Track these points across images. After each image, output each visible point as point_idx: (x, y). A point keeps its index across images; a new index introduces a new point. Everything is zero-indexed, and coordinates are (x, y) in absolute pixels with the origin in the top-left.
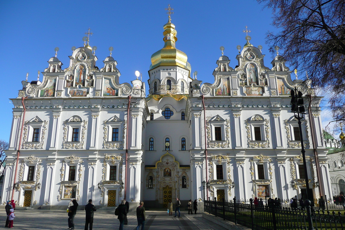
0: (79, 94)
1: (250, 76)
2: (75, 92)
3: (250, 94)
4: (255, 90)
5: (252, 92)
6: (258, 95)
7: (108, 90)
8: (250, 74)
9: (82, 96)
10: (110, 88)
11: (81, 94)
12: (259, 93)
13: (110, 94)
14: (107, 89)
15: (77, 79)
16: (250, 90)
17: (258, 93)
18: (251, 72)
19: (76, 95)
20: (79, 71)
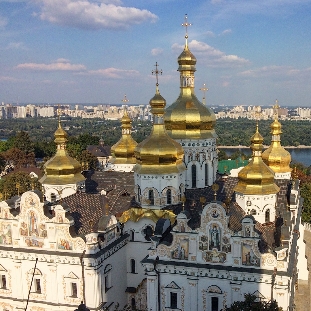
0: (35, 245)
1: (212, 239)
2: (31, 241)
3: (209, 260)
4: (216, 257)
5: (213, 258)
6: (218, 263)
7: (62, 243)
8: (212, 237)
9: (38, 246)
10: (64, 240)
11: (36, 245)
12: (221, 260)
13: (65, 247)
14: (61, 241)
15: (30, 228)
16: (210, 255)
17: (219, 260)
18: (213, 235)
19: (32, 245)
20: (31, 218)
